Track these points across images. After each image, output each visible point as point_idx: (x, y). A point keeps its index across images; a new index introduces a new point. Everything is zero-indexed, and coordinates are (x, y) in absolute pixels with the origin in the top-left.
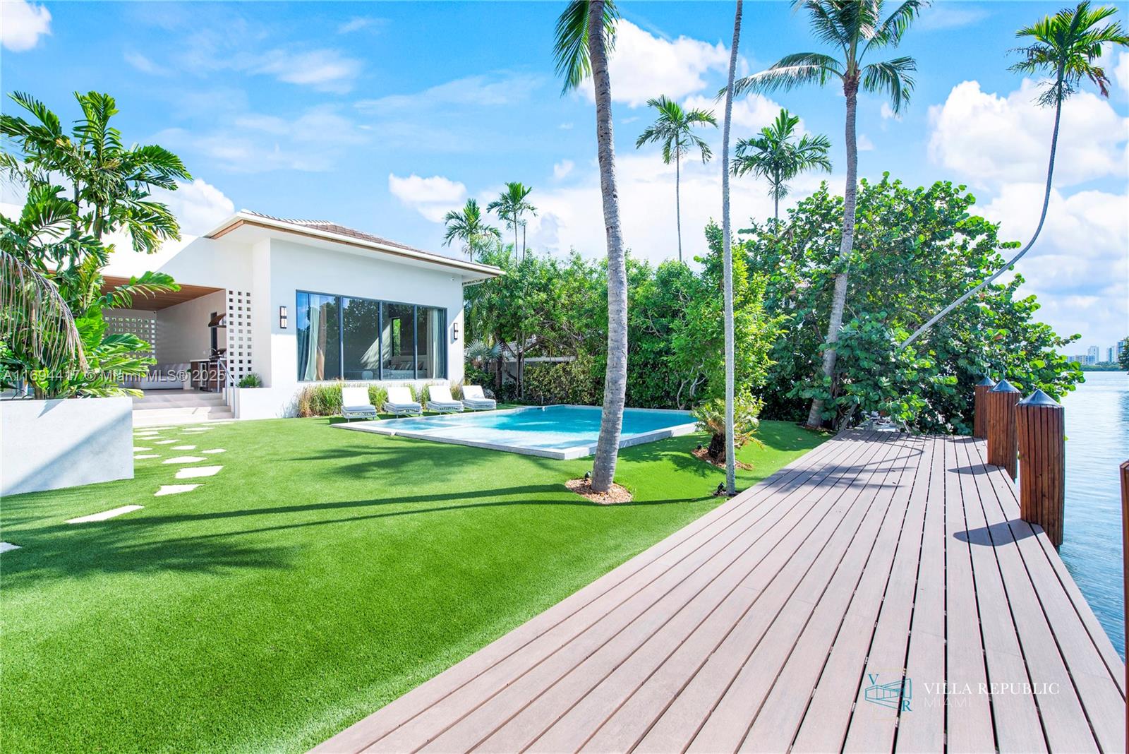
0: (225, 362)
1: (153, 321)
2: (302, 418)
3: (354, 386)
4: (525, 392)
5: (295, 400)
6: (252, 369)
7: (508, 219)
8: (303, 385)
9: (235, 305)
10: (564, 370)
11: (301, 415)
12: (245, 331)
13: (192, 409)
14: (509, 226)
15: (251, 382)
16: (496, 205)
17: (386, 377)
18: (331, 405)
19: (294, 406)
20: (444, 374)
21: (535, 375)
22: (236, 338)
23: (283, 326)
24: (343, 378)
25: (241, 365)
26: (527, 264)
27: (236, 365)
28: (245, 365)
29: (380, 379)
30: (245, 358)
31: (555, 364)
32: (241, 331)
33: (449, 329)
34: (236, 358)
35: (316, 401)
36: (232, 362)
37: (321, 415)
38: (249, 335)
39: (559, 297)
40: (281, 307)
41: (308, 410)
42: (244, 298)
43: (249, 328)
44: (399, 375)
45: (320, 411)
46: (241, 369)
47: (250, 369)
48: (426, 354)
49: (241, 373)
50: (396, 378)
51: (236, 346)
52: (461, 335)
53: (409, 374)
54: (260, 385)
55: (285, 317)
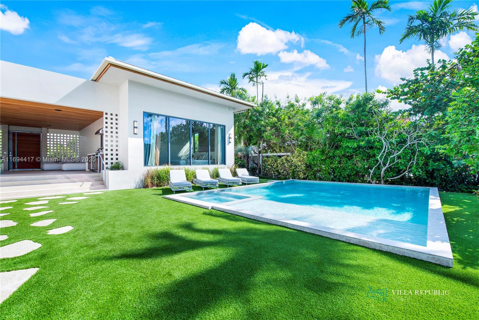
0: (103, 155)
1: (78, 136)
2: (146, 189)
3: (176, 169)
4: (264, 172)
5: (142, 177)
6: (118, 159)
7: (253, 81)
8: (147, 168)
9: (109, 121)
10: (286, 159)
11: (146, 186)
12: (114, 137)
13: (81, 183)
14: (254, 84)
15: (117, 167)
16: (246, 74)
17: (194, 163)
18: (163, 180)
19: (142, 181)
20: (224, 162)
21: (269, 163)
22: (109, 141)
23: (135, 133)
24: (170, 164)
25: (112, 157)
26: (265, 103)
27: (109, 157)
28: (114, 157)
29: (190, 165)
30: (114, 152)
31: (280, 157)
32: (112, 136)
33: (227, 136)
34: (109, 152)
35: (154, 179)
36: (107, 155)
37: (157, 186)
38: (117, 139)
39: (284, 119)
40: (134, 121)
41: (150, 184)
42: (114, 117)
43: (117, 135)
44: (201, 162)
45: (157, 184)
46: (112, 159)
47: (117, 159)
48: (214, 151)
49: (112, 161)
50: (199, 164)
51: (109, 146)
52: (232, 140)
53: (206, 162)
54: (123, 168)
55: (137, 128)
